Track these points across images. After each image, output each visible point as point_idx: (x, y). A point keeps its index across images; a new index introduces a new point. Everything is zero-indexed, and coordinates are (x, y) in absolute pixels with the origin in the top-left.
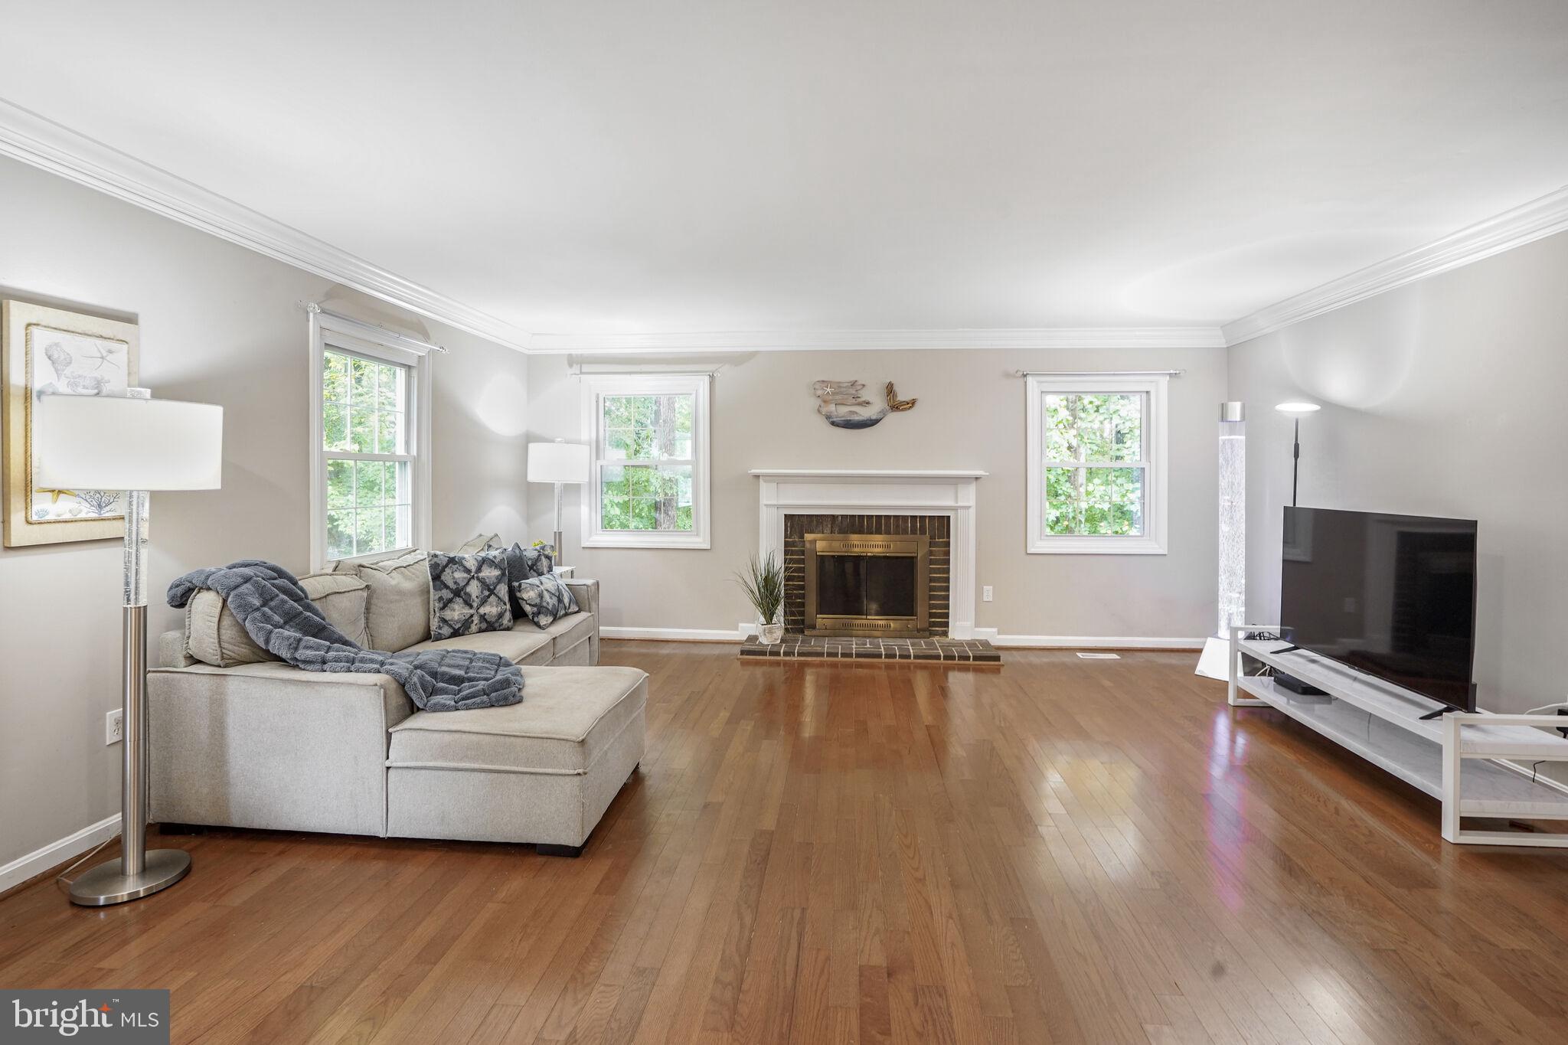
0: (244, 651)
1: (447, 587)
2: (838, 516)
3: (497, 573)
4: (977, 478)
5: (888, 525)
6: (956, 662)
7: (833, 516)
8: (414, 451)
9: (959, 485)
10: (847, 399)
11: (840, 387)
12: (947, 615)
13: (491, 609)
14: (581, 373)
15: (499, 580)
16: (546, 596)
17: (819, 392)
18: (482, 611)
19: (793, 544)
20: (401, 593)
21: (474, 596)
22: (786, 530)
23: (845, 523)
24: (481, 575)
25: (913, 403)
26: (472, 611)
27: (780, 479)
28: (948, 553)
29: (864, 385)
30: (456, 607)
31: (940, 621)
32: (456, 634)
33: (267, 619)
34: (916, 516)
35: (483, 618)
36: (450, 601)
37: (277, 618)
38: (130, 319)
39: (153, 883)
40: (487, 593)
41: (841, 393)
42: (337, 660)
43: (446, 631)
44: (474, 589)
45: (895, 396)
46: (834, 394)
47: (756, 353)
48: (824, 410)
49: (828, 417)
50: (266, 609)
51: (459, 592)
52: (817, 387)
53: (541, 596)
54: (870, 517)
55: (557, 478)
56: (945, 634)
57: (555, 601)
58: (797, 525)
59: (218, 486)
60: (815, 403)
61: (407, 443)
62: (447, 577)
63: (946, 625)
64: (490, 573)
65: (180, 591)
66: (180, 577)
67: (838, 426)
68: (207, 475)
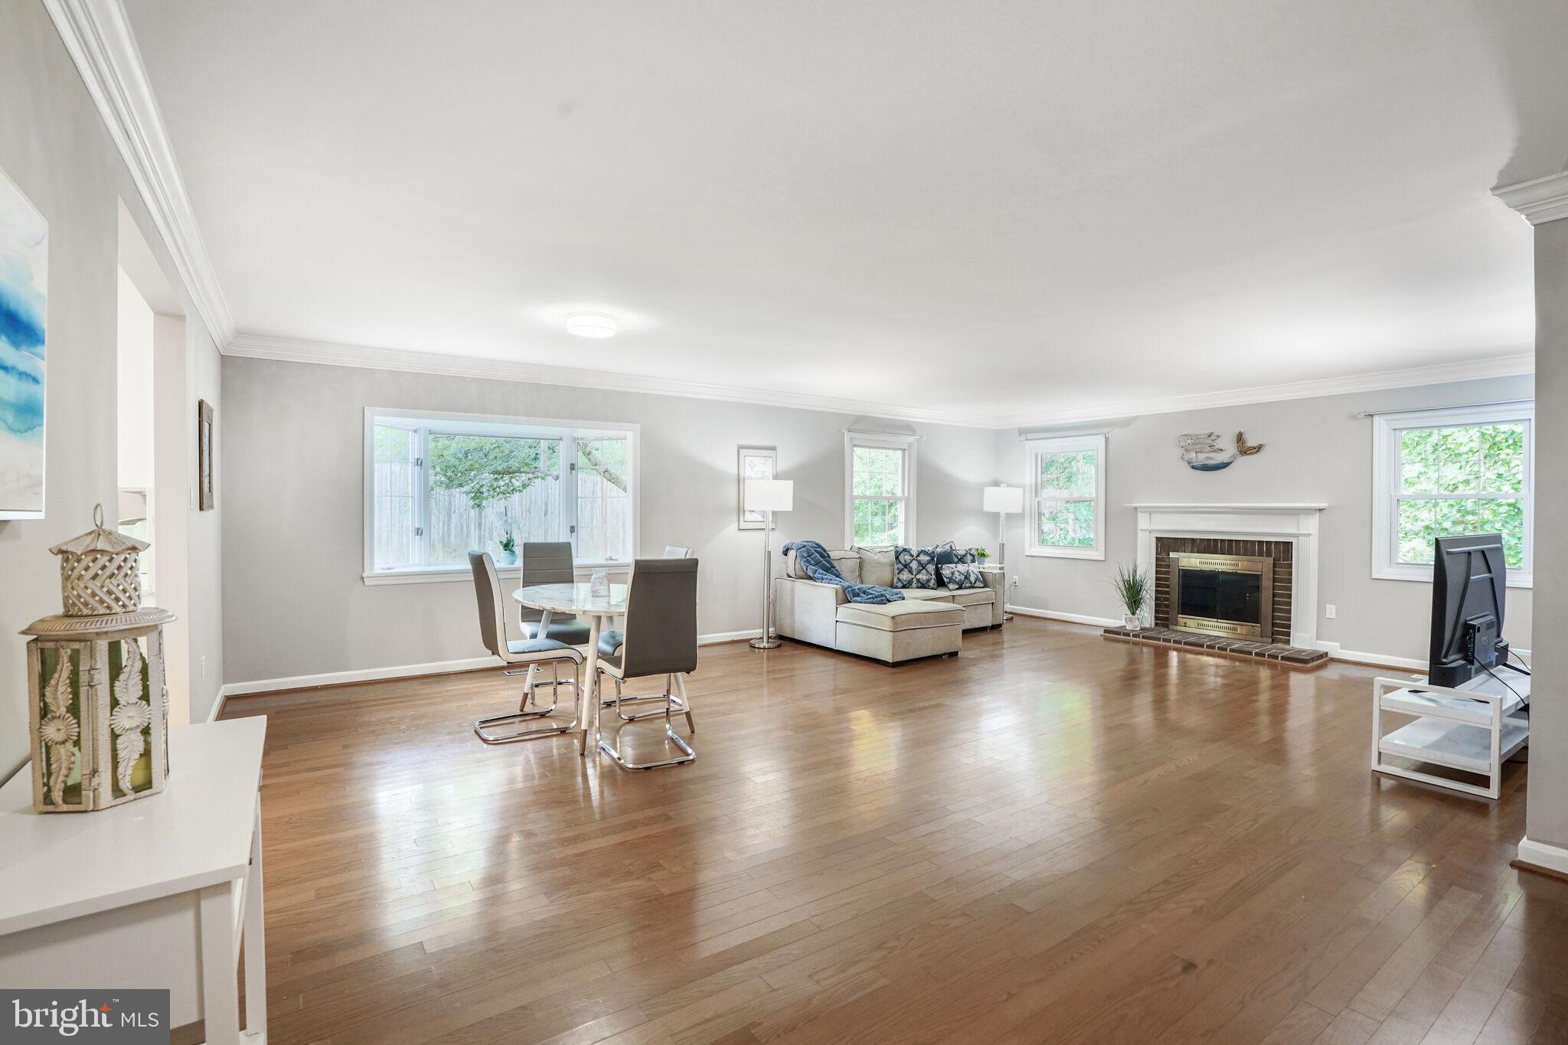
0: (803, 574)
1: (901, 563)
2: (1196, 539)
3: (928, 558)
4: (1320, 510)
5: (1238, 548)
6: (1266, 658)
7: (1193, 539)
8: (906, 495)
9: (1300, 516)
10: (1204, 448)
11: (1198, 439)
12: (1289, 627)
13: (923, 577)
14: (1027, 440)
15: (929, 562)
16: (957, 574)
17: (1183, 444)
18: (918, 576)
19: (1162, 560)
20: (879, 564)
21: (914, 569)
22: (1157, 549)
23: (1203, 545)
24: (919, 558)
25: (1259, 448)
26: (913, 576)
27: (1151, 511)
28: (1290, 574)
29: (1218, 436)
30: (904, 573)
31: (1281, 629)
32: (904, 587)
33: (808, 561)
34: (1263, 542)
35: (918, 580)
36: (902, 570)
37: (812, 562)
38: (773, 449)
39: (770, 645)
40: (921, 568)
41: (1200, 443)
42: (827, 579)
43: (900, 585)
44: (914, 565)
45: (1244, 443)
46: (1193, 444)
47: (1135, 418)
48: (1186, 457)
49: (1189, 463)
50: (809, 558)
51: (906, 566)
52: (1180, 439)
53: (953, 573)
54: (1223, 541)
55: (1002, 509)
56: (1288, 642)
57: (962, 577)
58: (1165, 545)
59: (791, 510)
60: (1179, 452)
61: (903, 490)
62: (901, 558)
63: (1289, 634)
64: (924, 558)
65: (785, 549)
66: (786, 544)
67: (1196, 469)
68: (787, 505)
